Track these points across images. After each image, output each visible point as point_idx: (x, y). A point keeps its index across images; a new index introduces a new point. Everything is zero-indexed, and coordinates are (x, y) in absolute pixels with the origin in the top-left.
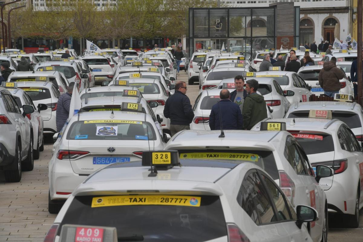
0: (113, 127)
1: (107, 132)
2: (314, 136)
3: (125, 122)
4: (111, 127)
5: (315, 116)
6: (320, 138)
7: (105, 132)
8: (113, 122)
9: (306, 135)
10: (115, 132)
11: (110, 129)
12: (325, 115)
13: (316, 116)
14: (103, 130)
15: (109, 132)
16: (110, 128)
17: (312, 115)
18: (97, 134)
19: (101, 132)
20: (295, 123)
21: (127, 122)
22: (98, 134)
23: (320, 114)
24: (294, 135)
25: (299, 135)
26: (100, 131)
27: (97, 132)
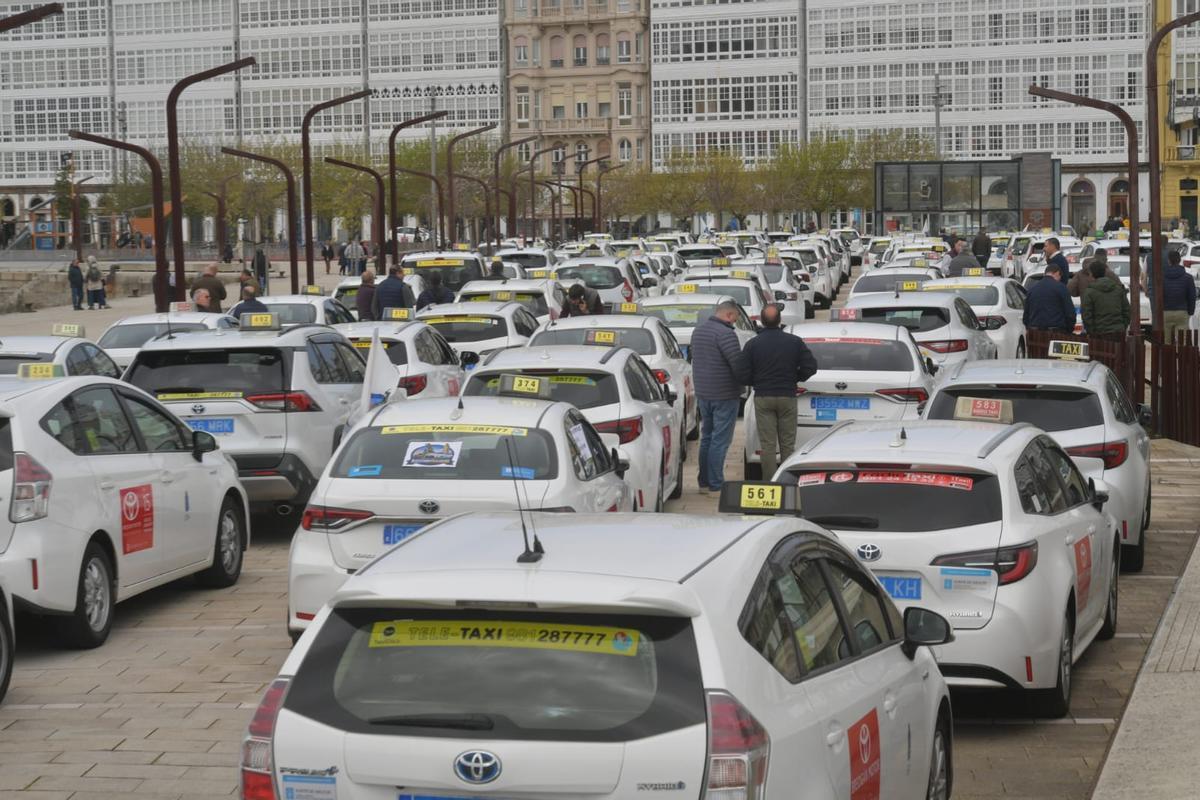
0: (450, 443)
1: (433, 457)
2: (949, 479)
3: (484, 432)
4: (444, 444)
5: (970, 413)
6: (965, 484)
7: (427, 457)
8: (454, 430)
9: (929, 477)
10: (451, 458)
11: (441, 450)
12: (995, 412)
13: (973, 415)
14: (422, 452)
15: (437, 458)
16: (441, 447)
17: (963, 411)
18: (405, 464)
19: (416, 458)
20: (907, 441)
21: (489, 431)
22: (409, 462)
23: (983, 408)
24: (897, 476)
25: (909, 475)
26: (415, 454)
27: (408, 457)
